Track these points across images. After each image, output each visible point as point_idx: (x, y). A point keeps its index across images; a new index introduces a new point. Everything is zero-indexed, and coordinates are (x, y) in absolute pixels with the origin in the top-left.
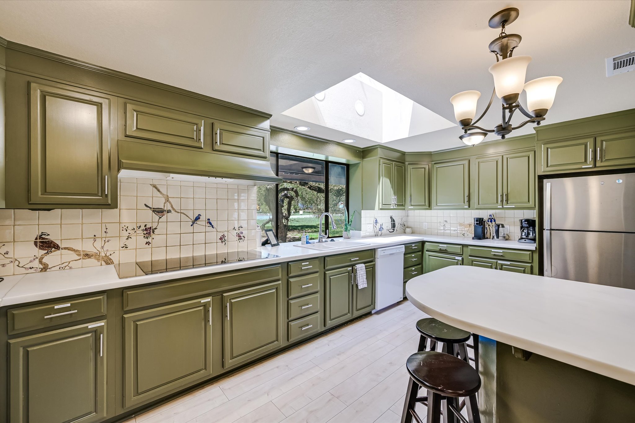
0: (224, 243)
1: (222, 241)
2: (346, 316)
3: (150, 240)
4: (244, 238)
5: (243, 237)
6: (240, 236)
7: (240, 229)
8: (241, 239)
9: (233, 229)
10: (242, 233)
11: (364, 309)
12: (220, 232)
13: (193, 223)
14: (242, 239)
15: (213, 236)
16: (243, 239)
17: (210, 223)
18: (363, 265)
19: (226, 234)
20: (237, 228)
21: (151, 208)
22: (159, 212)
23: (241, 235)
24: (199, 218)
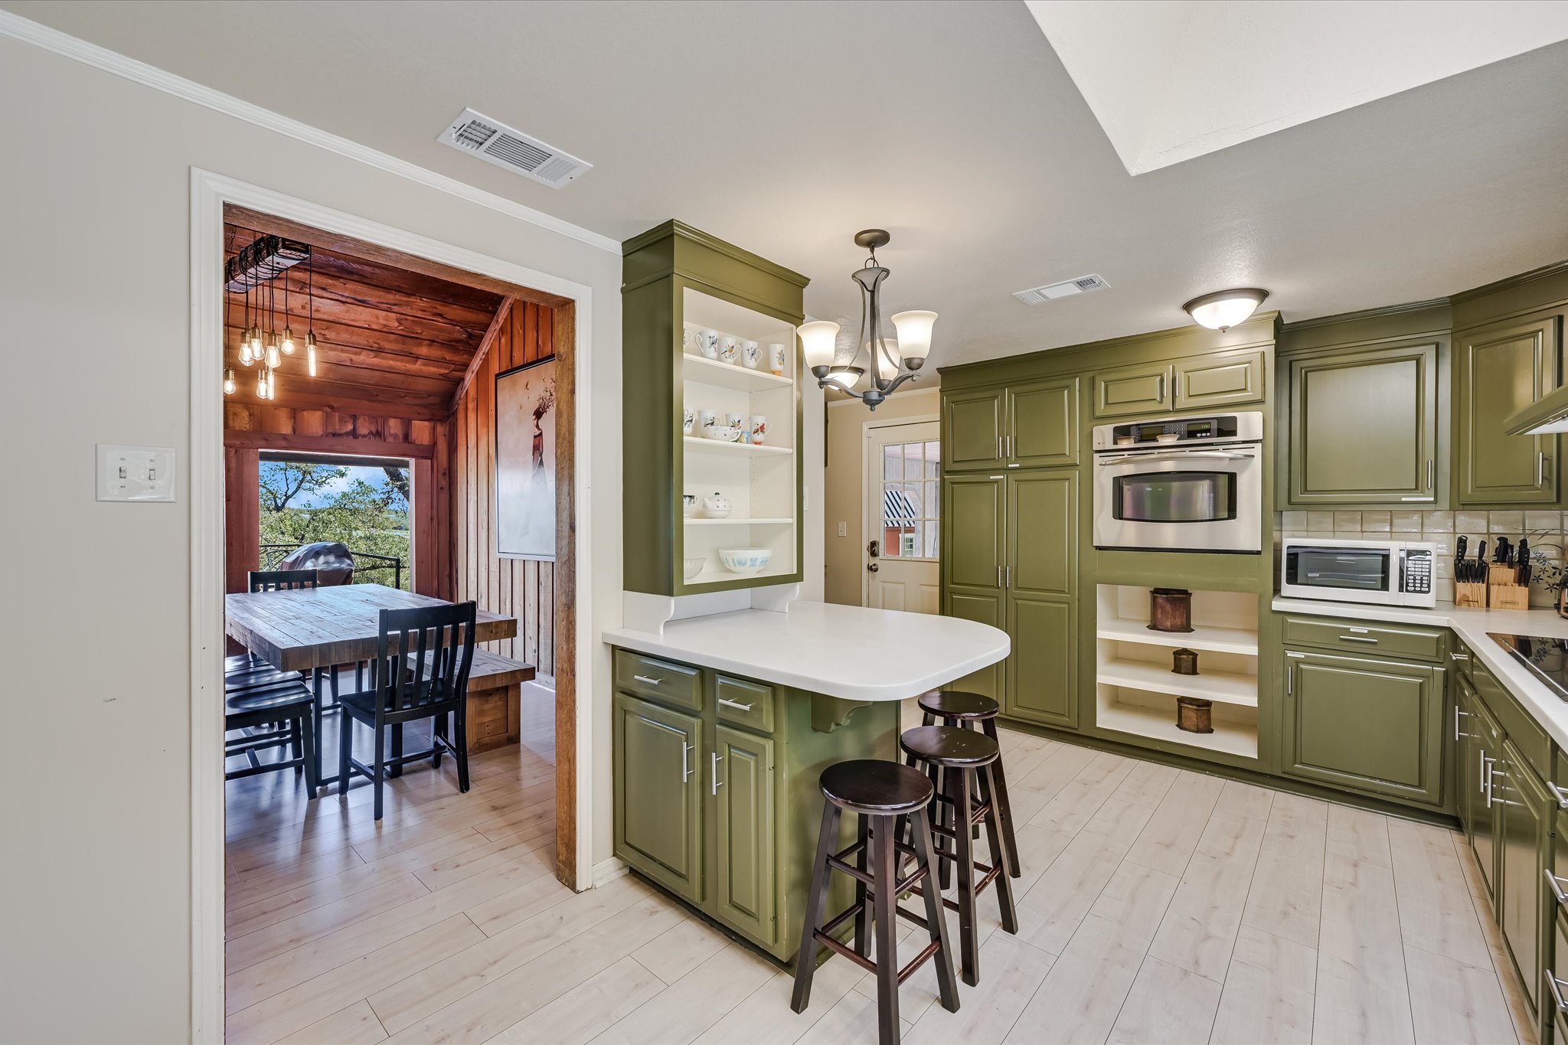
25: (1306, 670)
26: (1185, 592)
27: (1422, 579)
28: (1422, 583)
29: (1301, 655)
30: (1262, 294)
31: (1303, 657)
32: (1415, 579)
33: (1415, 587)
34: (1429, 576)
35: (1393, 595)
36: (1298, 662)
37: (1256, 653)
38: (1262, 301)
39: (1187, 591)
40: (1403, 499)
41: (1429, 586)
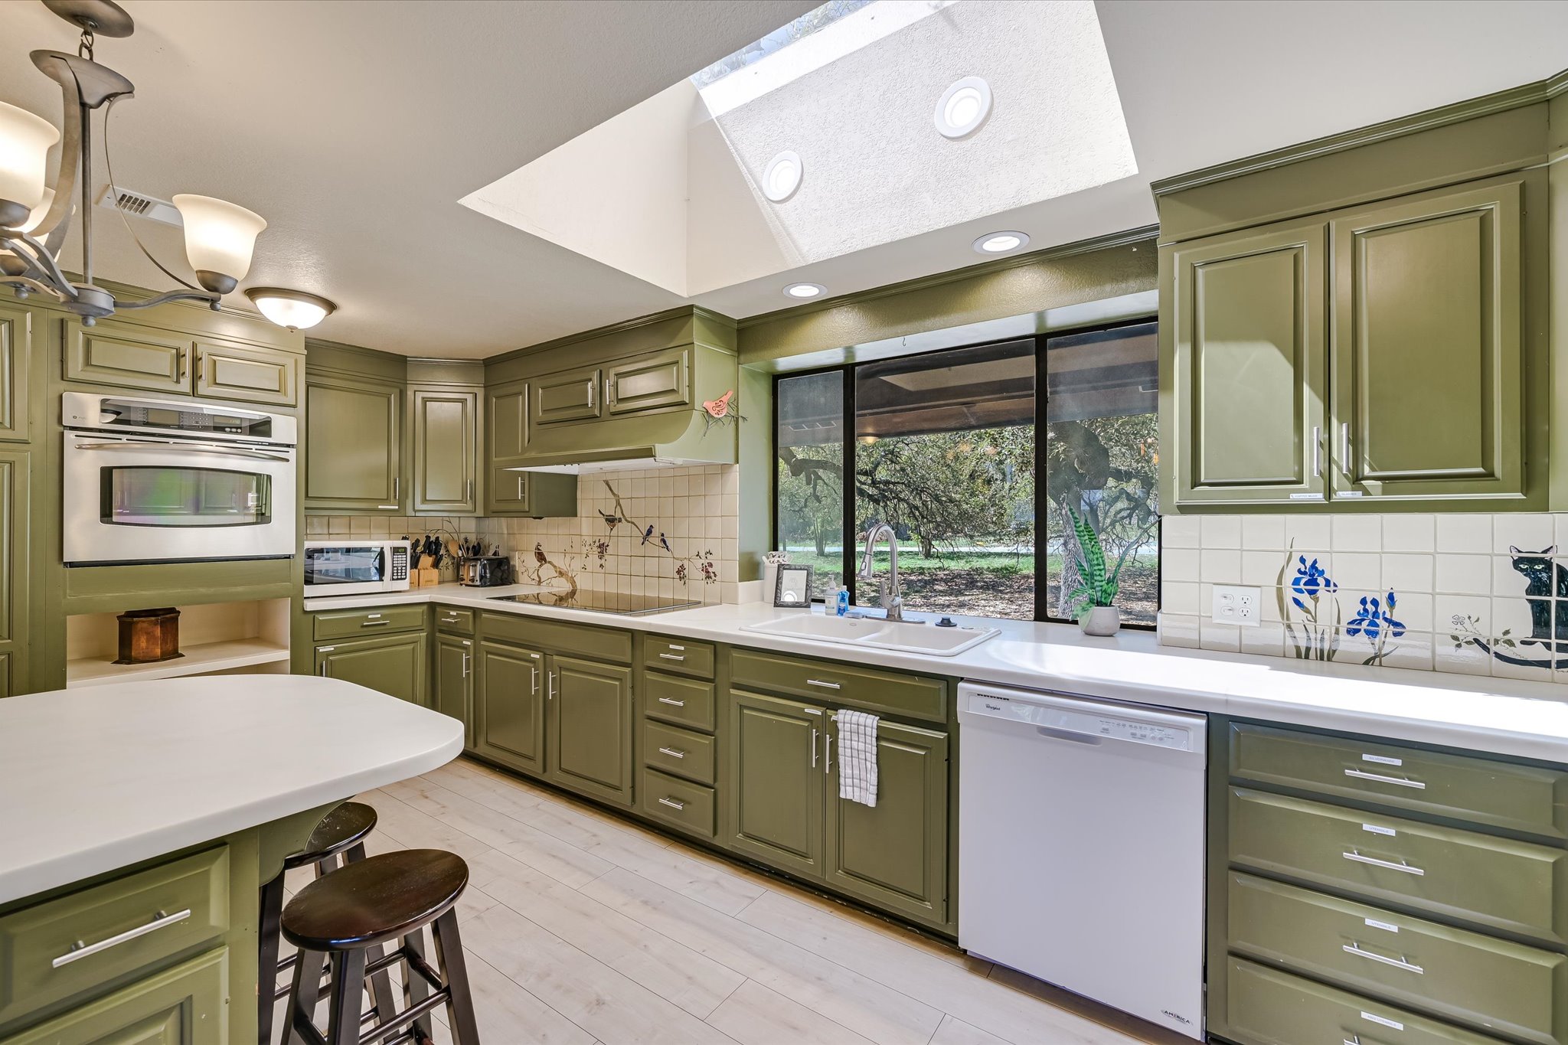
0: (683, 581)
1: (680, 577)
2: (798, 858)
3: (603, 562)
4: (715, 576)
5: (712, 575)
6: (708, 572)
7: (708, 555)
8: (709, 577)
9: (697, 555)
10: (711, 565)
11: (880, 889)
12: (677, 559)
13: (645, 539)
14: (711, 578)
15: (670, 567)
16: (713, 578)
17: (664, 541)
18: (872, 721)
19: (686, 564)
20: (702, 554)
21: (603, 515)
22: (611, 521)
23: (710, 570)
24: (651, 532)
25: (335, 661)
26: (172, 610)
27: (402, 570)
28: (402, 573)
29: (330, 648)
30: (331, 306)
31: (333, 649)
32: (397, 570)
33: (397, 575)
34: (406, 566)
35: (388, 584)
36: (329, 654)
37: (288, 657)
38: (330, 313)
39: (174, 609)
40: (380, 507)
41: (406, 575)
